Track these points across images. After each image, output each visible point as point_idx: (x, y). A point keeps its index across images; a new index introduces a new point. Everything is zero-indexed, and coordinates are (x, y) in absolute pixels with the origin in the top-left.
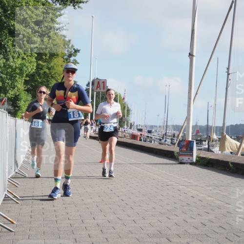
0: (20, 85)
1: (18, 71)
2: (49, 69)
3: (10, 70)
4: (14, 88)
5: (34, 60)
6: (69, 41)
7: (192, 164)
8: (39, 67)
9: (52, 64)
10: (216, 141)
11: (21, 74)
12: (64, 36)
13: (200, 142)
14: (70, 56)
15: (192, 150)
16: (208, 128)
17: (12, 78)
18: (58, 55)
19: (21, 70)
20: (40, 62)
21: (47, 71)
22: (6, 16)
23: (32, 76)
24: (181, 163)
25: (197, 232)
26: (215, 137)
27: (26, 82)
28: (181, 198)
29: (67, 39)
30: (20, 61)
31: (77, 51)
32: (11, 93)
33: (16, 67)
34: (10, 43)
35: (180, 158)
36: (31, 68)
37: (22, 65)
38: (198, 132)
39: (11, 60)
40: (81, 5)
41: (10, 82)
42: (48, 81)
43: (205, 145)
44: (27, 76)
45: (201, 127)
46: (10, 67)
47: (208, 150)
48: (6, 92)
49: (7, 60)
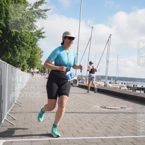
0: (25, 62)
1: (24, 57)
2: (34, 57)
3: (22, 57)
4: (23, 62)
5: (30, 54)
6: (41, 49)
7: (77, 86)
8: (31, 56)
9: (35, 56)
10: (84, 80)
11: (25, 58)
12: (39, 47)
13: (79, 80)
14: (41, 53)
15: (77, 82)
16: (82, 76)
17: (23, 59)
18: (37, 53)
19: (25, 57)
20: (32, 55)
21: (34, 58)
22: (21, 41)
23: (29, 59)
24: (74, 86)
25: (77, 107)
26: (84, 79)
27: (27, 61)
28: (73, 97)
29: (40, 48)
30: (25, 54)
31: (43, 52)
32: (22, 64)
33: (24, 56)
34: (22, 49)
35: (73, 85)
36: (29, 56)
37: (26, 56)
38: (79, 77)
39: (23, 54)
40: (45, 38)
41: (22, 61)
42: (34, 61)
43: (81, 81)
44: (27, 59)
45: (80, 76)
46: (22, 56)
47: (82, 82)
48: (21, 64)
49: (21, 54)
